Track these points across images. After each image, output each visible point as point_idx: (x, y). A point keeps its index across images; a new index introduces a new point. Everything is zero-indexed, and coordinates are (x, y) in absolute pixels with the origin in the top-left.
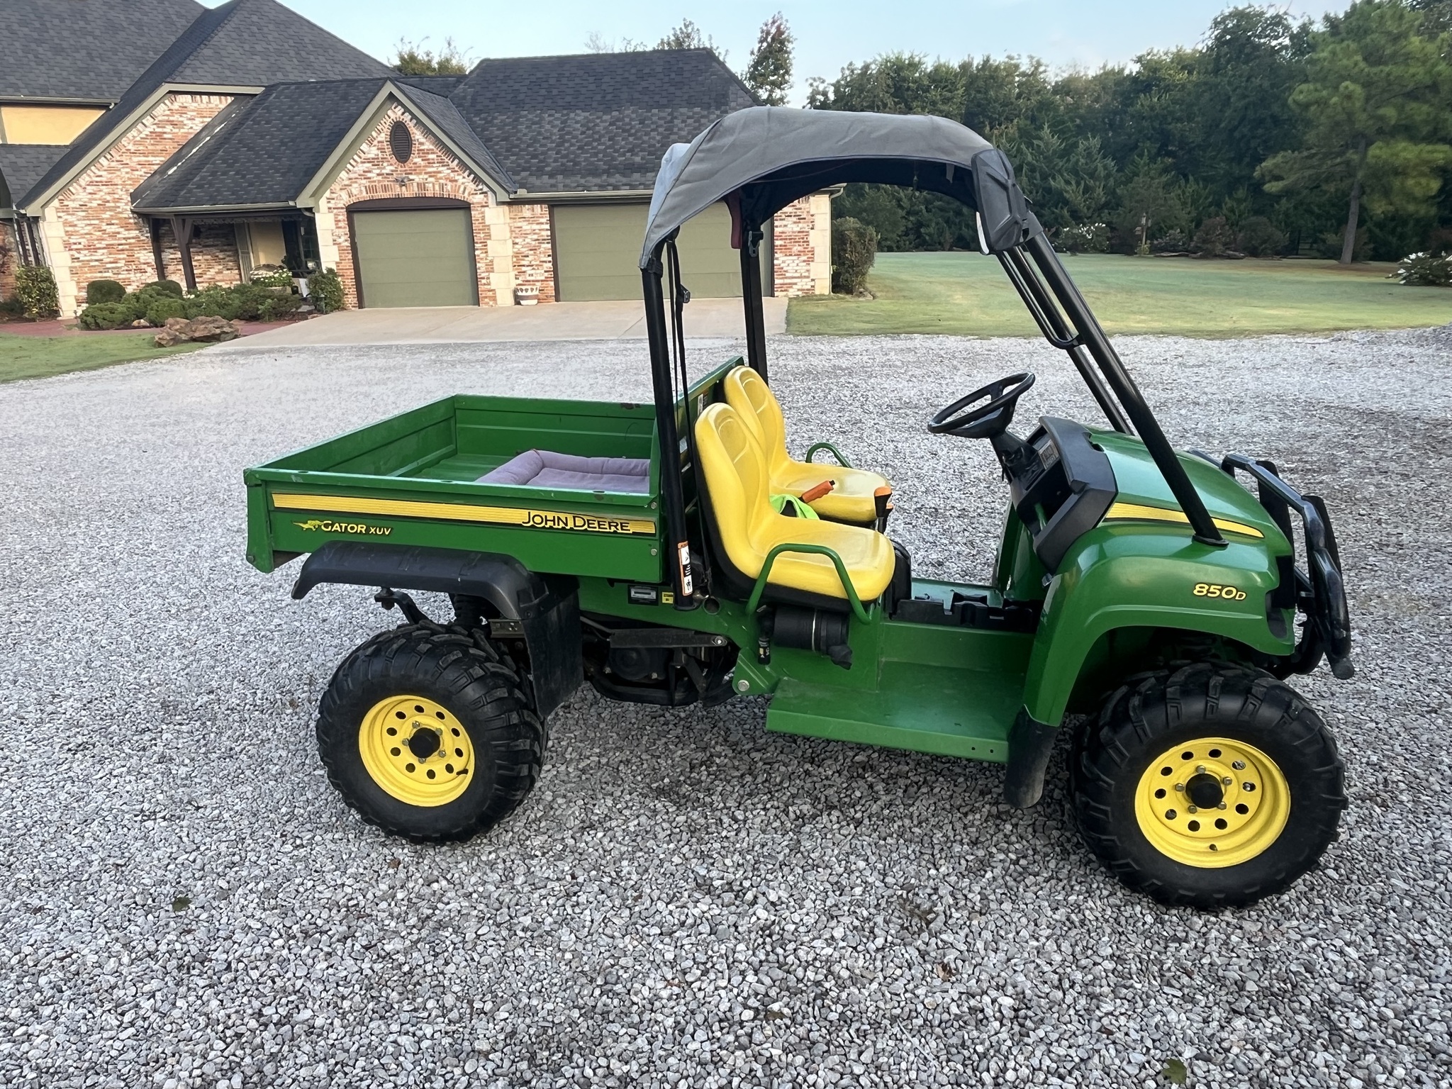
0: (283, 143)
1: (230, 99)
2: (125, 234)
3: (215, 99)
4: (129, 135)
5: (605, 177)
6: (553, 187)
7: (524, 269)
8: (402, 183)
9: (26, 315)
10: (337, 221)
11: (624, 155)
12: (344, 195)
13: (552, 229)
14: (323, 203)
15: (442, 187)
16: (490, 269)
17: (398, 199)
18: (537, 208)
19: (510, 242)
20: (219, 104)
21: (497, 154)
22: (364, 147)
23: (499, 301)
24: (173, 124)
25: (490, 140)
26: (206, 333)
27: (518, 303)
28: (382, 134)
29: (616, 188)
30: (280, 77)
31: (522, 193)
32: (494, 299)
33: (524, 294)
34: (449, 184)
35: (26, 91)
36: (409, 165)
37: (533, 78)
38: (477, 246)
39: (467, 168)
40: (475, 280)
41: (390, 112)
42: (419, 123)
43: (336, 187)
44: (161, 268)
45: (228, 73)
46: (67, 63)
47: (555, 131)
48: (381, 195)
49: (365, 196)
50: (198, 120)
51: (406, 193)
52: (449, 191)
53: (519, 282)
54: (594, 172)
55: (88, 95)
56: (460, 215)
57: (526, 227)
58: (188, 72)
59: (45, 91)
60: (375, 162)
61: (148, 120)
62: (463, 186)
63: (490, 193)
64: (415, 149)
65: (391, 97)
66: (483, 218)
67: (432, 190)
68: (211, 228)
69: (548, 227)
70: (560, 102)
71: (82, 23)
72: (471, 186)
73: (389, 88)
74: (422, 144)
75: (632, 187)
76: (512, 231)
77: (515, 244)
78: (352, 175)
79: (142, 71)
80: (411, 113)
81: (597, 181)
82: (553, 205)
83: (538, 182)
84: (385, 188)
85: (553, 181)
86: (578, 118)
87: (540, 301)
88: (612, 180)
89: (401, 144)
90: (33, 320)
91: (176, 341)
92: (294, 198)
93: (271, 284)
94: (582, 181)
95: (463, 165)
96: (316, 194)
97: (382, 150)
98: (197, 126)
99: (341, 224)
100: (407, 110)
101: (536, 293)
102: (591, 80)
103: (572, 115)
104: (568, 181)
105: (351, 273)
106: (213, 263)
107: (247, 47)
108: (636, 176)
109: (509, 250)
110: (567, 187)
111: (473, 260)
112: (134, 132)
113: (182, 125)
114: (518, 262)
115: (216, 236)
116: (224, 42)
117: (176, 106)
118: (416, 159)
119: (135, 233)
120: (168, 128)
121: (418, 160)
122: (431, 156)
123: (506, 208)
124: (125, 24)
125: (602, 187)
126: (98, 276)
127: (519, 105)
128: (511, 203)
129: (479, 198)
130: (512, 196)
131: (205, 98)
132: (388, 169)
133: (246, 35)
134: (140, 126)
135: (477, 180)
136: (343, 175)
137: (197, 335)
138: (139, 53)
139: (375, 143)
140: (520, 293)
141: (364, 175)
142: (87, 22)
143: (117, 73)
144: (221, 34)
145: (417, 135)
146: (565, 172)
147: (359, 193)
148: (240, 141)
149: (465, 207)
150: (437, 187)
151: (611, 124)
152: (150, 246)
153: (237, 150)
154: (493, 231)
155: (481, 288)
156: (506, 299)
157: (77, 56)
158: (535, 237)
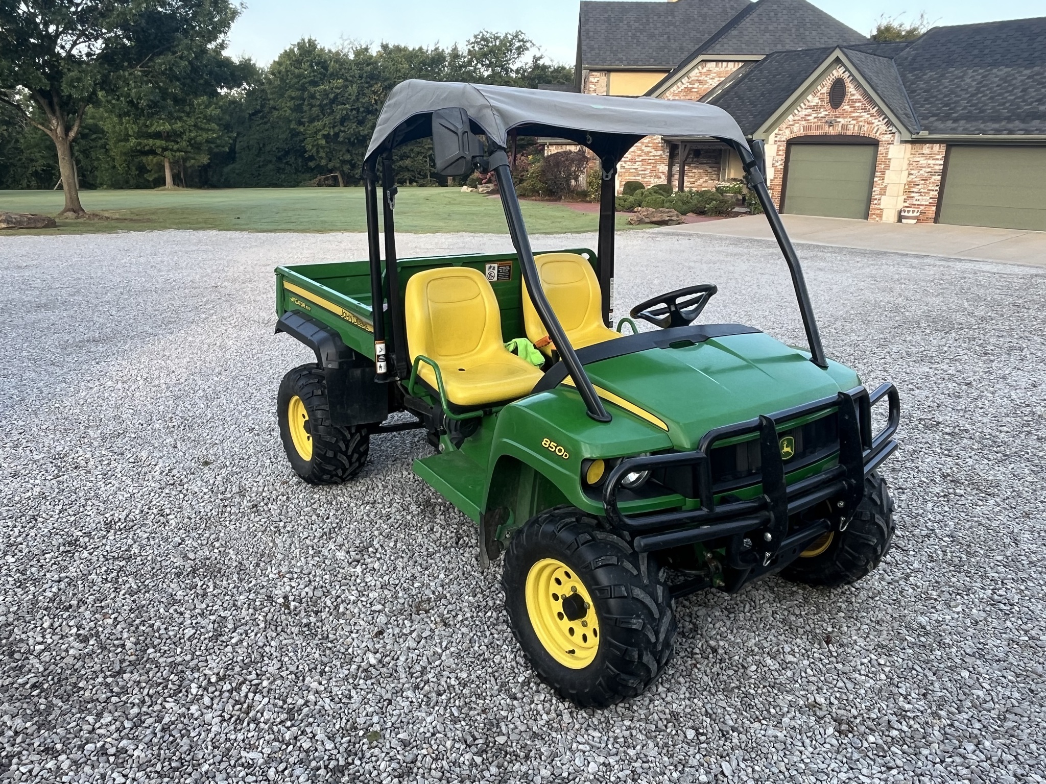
0: (763, 94)
1: (741, 64)
2: (654, 153)
3: (731, 65)
4: (672, 90)
5: (1003, 123)
6: (954, 130)
7: (913, 195)
8: (830, 124)
9: (588, 199)
10: (778, 151)
11: (1031, 104)
12: (787, 132)
13: (945, 165)
14: (772, 138)
15: (860, 128)
16: (883, 192)
17: (825, 136)
18: (936, 147)
19: (907, 173)
20: (732, 68)
21: (916, 102)
22: (810, 97)
23: (884, 218)
24: (700, 82)
25: (914, 91)
26: (659, 219)
27: (900, 221)
28: (824, 88)
29: (1011, 132)
30: (779, 48)
31: (924, 134)
32: (880, 216)
33: (906, 214)
34: (867, 126)
35: (625, 63)
36: (840, 110)
37: (971, 41)
38: (877, 174)
39: (883, 113)
40: (869, 200)
41: (834, 72)
42: (854, 79)
43: (783, 126)
44: (670, 176)
45: (744, 46)
46: (654, 44)
47: (974, 84)
48: (814, 132)
49: (802, 133)
50: (717, 79)
51: (832, 131)
52: (865, 131)
53: (906, 204)
54: (996, 119)
55: (660, 64)
56: (869, 150)
57: (923, 161)
58: (718, 46)
59: (636, 62)
60: (815, 109)
61: (685, 80)
62: (876, 127)
63: (897, 134)
64: (846, 99)
65: (838, 60)
66: (887, 153)
67: (852, 130)
68: (707, 151)
69: (942, 162)
70: (989, 60)
71: (670, 18)
72: (884, 128)
73: (837, 53)
74: (853, 95)
75: (1027, 132)
76: (909, 164)
77: (910, 174)
78: (796, 118)
79: (697, 47)
80: (850, 72)
81: (996, 126)
82: (951, 145)
83: (941, 126)
84: (817, 128)
85: (955, 125)
86: (999, 73)
87: (919, 220)
88: (1010, 126)
89: (837, 95)
90: (590, 202)
91: (640, 222)
92: (752, 134)
93: (726, 192)
94: (982, 126)
95: (880, 112)
96: (768, 131)
97: (822, 99)
98: (715, 83)
99: (781, 153)
100: (847, 70)
101: (915, 214)
102: (1025, 39)
103: (995, 71)
104: (968, 126)
105: (779, 188)
106: (703, 175)
107: (763, 27)
108: (1036, 123)
109: (904, 178)
110: (966, 131)
111: (871, 184)
112: (675, 88)
113: (706, 82)
114: (908, 191)
115: (710, 157)
116: (748, 25)
117: (705, 70)
118: (846, 107)
119: (660, 152)
120: (696, 85)
121: (847, 107)
122: (857, 104)
123: (909, 146)
124: (696, 17)
125: (998, 131)
126: (632, 178)
127: (950, 63)
128: (913, 142)
129: (888, 137)
130: (914, 136)
131: (725, 64)
132: (823, 114)
133: (764, 19)
134: (679, 84)
135: (889, 123)
136: (791, 117)
137: (654, 219)
138: (699, 35)
139: (818, 94)
140: (903, 214)
141: (804, 118)
142: (674, 17)
143: (681, 49)
144: (748, 20)
145: (851, 88)
146: (968, 118)
147: (798, 130)
148: (736, 93)
149: (874, 143)
150: (856, 128)
151: (1029, 77)
152: (667, 162)
153: (732, 99)
154: (892, 164)
155: (872, 206)
156: (890, 216)
157: (661, 39)
158: (929, 170)
